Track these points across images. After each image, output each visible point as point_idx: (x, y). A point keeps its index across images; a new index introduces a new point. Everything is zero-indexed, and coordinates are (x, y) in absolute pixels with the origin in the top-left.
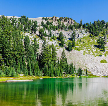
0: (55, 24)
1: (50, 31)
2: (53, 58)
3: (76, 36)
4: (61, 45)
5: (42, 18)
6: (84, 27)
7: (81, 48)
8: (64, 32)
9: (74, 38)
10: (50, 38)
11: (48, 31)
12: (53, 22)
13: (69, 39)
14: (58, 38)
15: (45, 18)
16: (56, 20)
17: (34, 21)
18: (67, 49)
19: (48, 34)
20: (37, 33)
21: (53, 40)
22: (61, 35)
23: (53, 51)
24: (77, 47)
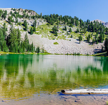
0: (21, 14)
1: (17, 18)
2: (18, 39)
3: (37, 24)
4: (25, 30)
5: (11, 8)
6: (43, 18)
7: (40, 33)
8: (27, 20)
9: (35, 25)
10: (16, 24)
11: (15, 18)
12: (20, 12)
13: (31, 25)
14: (22, 24)
15: (14, 9)
16: (22, 11)
17: (5, 10)
18: (29, 33)
19: (15, 21)
20: (7, 19)
21: (19, 26)
22: (25, 22)
23: (18, 33)
24: (37, 32)
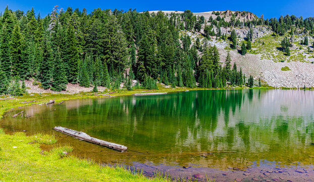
0: (228, 19)
1: (219, 29)
2: (213, 64)
3: (254, 36)
4: (232, 47)
5: (212, 12)
6: (266, 23)
7: (258, 51)
8: (237, 30)
9: (251, 37)
10: (218, 38)
11: (216, 28)
12: (226, 17)
13: (245, 39)
14: (229, 38)
15: (216, 12)
16: (230, 15)
17: (200, 16)
18: (240, 52)
19: (216, 32)
20: (202, 31)
21: (223, 41)
22: (233, 33)
23: (215, 55)
24: (253, 49)
